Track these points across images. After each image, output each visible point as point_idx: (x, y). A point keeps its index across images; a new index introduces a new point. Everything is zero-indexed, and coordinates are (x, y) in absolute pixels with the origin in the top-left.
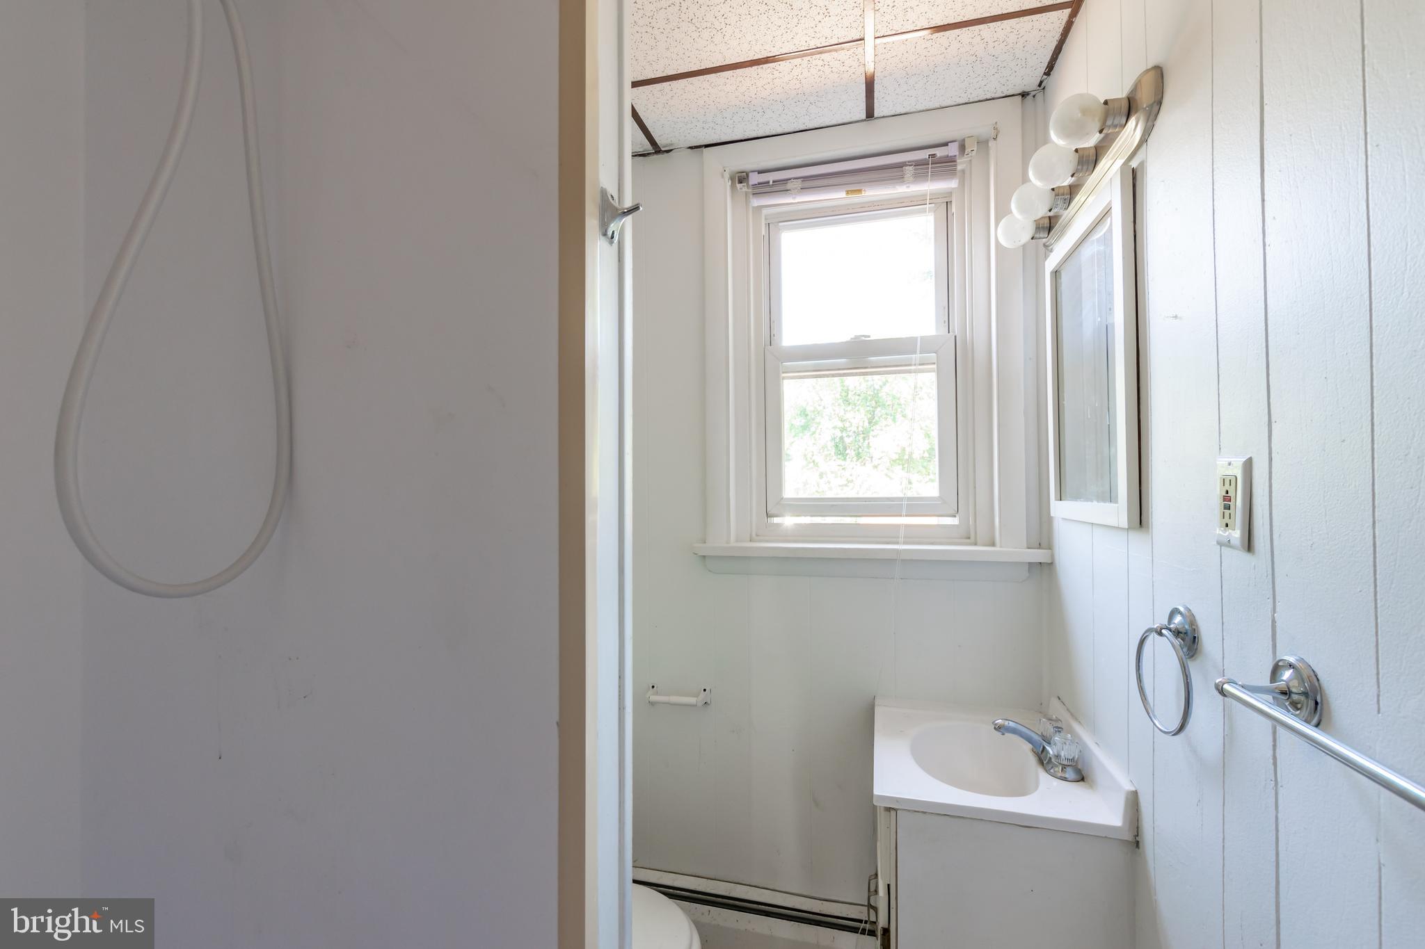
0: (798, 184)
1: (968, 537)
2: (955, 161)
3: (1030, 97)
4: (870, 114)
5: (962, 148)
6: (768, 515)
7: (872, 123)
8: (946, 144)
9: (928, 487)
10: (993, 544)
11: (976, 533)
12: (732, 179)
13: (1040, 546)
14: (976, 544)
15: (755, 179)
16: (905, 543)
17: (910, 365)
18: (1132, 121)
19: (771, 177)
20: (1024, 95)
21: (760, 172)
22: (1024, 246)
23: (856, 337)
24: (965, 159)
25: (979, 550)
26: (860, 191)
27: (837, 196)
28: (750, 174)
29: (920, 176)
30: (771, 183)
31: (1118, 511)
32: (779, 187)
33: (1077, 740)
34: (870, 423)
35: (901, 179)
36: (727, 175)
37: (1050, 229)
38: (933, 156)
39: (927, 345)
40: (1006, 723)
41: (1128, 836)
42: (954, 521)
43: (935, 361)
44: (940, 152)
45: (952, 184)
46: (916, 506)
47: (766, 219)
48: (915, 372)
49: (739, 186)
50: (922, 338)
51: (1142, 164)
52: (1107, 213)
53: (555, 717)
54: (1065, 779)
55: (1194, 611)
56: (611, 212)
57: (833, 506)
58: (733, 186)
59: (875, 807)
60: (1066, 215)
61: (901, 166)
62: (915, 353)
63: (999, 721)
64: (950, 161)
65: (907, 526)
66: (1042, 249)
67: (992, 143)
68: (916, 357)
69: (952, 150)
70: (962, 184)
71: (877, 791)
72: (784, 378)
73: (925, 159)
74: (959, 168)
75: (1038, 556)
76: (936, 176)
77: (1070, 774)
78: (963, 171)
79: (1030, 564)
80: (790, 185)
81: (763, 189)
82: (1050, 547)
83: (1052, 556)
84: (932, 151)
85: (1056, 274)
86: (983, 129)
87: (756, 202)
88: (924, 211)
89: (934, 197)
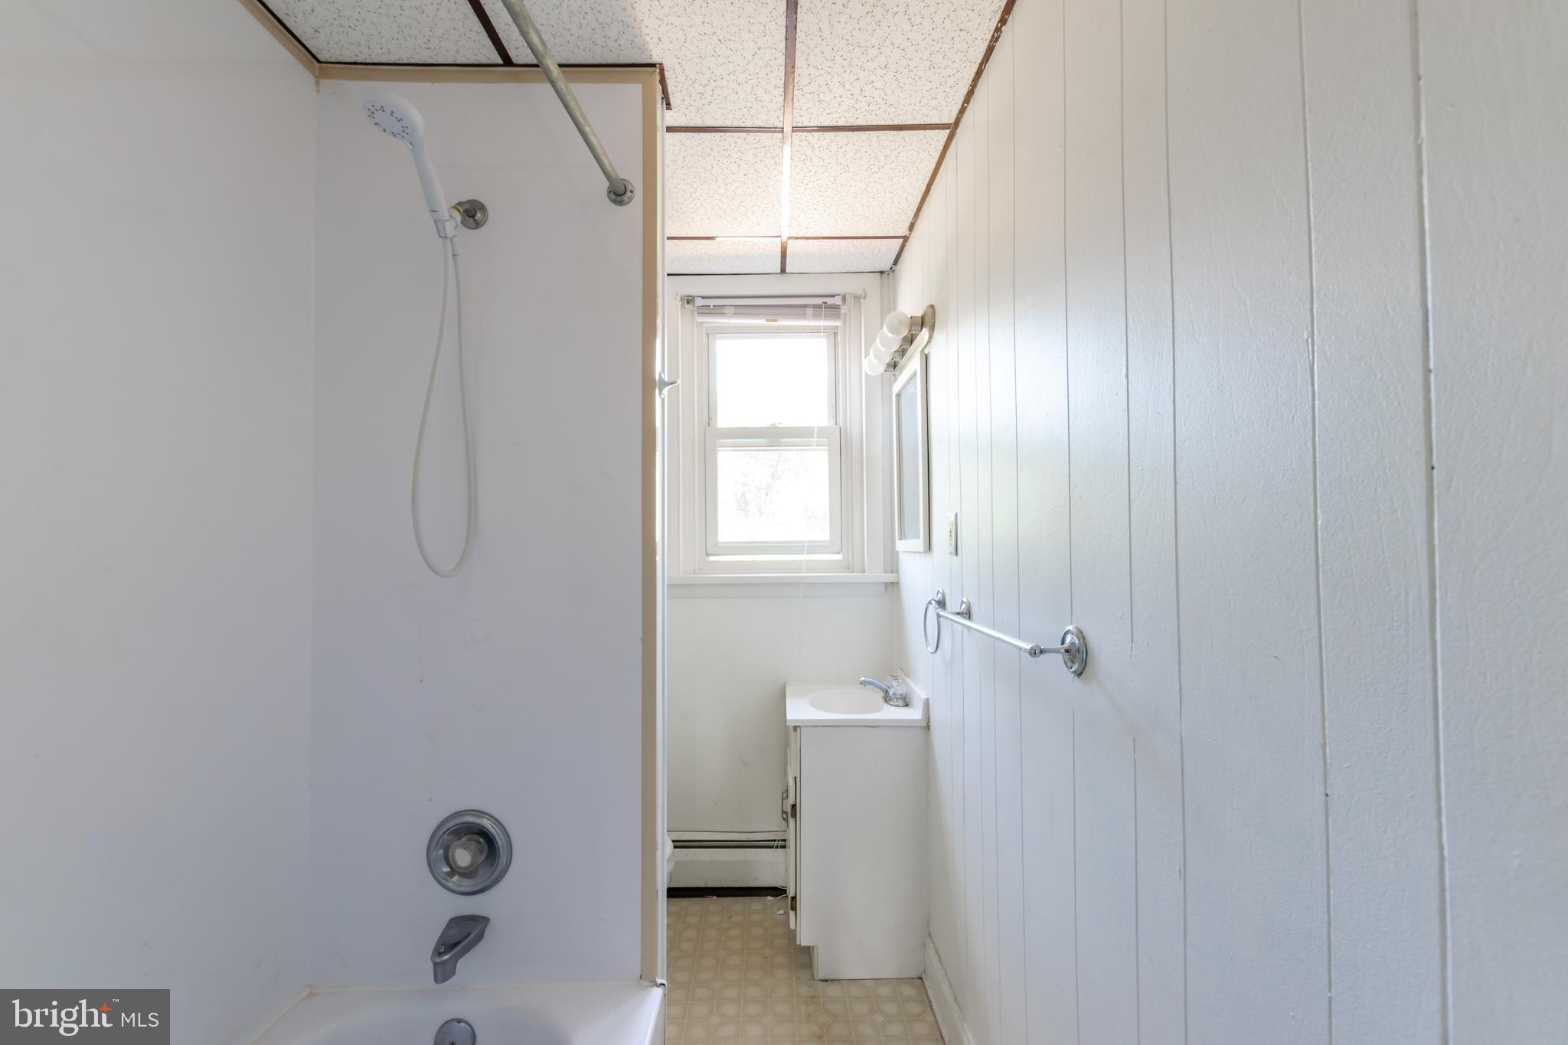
0: (732, 310)
1: (848, 568)
2: (839, 308)
3: (885, 275)
4: (783, 271)
5: (844, 299)
6: (708, 554)
7: (783, 276)
8: (833, 296)
9: (822, 532)
10: (864, 572)
11: (853, 564)
12: (682, 299)
13: (892, 572)
14: (853, 572)
15: (699, 302)
16: (806, 573)
17: (810, 446)
18: (924, 330)
19: (712, 302)
20: (882, 272)
21: (703, 298)
22: (882, 374)
23: (774, 424)
24: (846, 306)
25: (856, 576)
26: (776, 321)
27: (761, 322)
28: (696, 298)
29: (816, 316)
30: (712, 307)
31: (919, 544)
32: (718, 311)
33: (907, 684)
34: (773, 477)
35: (804, 316)
36: (679, 298)
37: (895, 367)
38: (825, 303)
39: (822, 432)
40: (867, 679)
41: (924, 724)
42: (839, 557)
43: (827, 443)
44: (830, 301)
45: (838, 323)
46: (814, 547)
47: (706, 330)
48: (814, 450)
49: (687, 306)
50: (818, 428)
51: (929, 353)
52: (914, 374)
53: (641, 637)
54: (897, 706)
55: (945, 591)
56: (664, 384)
57: (754, 547)
58: (682, 306)
59: (787, 727)
60: (902, 362)
61: (804, 306)
62: (813, 437)
63: (863, 679)
64: (836, 307)
65: (808, 561)
66: (893, 378)
67: (862, 300)
68: (814, 440)
69: (837, 301)
70: (844, 323)
71: (789, 717)
72: (720, 450)
73: (820, 305)
74: (842, 312)
75: (890, 578)
76: (827, 317)
77: (900, 702)
78: (845, 314)
79: (886, 583)
80: (726, 310)
81: (705, 310)
82: (897, 572)
83: (898, 578)
84: (825, 299)
85: (898, 396)
86: (859, 291)
87: (700, 319)
88: (819, 337)
89: (826, 328)
